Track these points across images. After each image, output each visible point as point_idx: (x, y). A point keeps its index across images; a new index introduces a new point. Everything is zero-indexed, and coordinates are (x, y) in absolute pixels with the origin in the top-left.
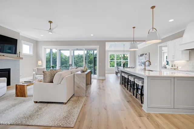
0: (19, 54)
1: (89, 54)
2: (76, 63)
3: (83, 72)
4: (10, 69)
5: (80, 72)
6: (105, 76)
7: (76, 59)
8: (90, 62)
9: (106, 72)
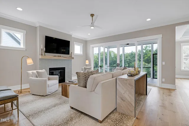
0: (71, 54)
1: (147, 51)
2: (129, 62)
3: (132, 76)
4: (65, 68)
5: (125, 77)
6: (175, 84)
7: (129, 58)
8: (148, 61)
9: (176, 76)
